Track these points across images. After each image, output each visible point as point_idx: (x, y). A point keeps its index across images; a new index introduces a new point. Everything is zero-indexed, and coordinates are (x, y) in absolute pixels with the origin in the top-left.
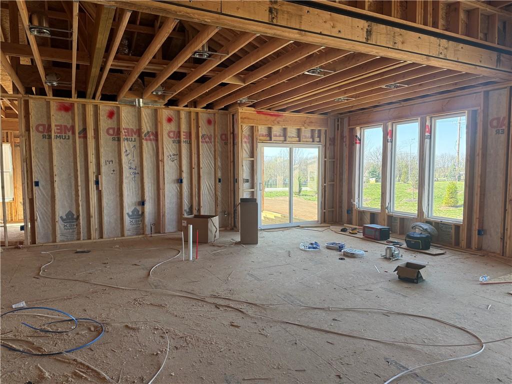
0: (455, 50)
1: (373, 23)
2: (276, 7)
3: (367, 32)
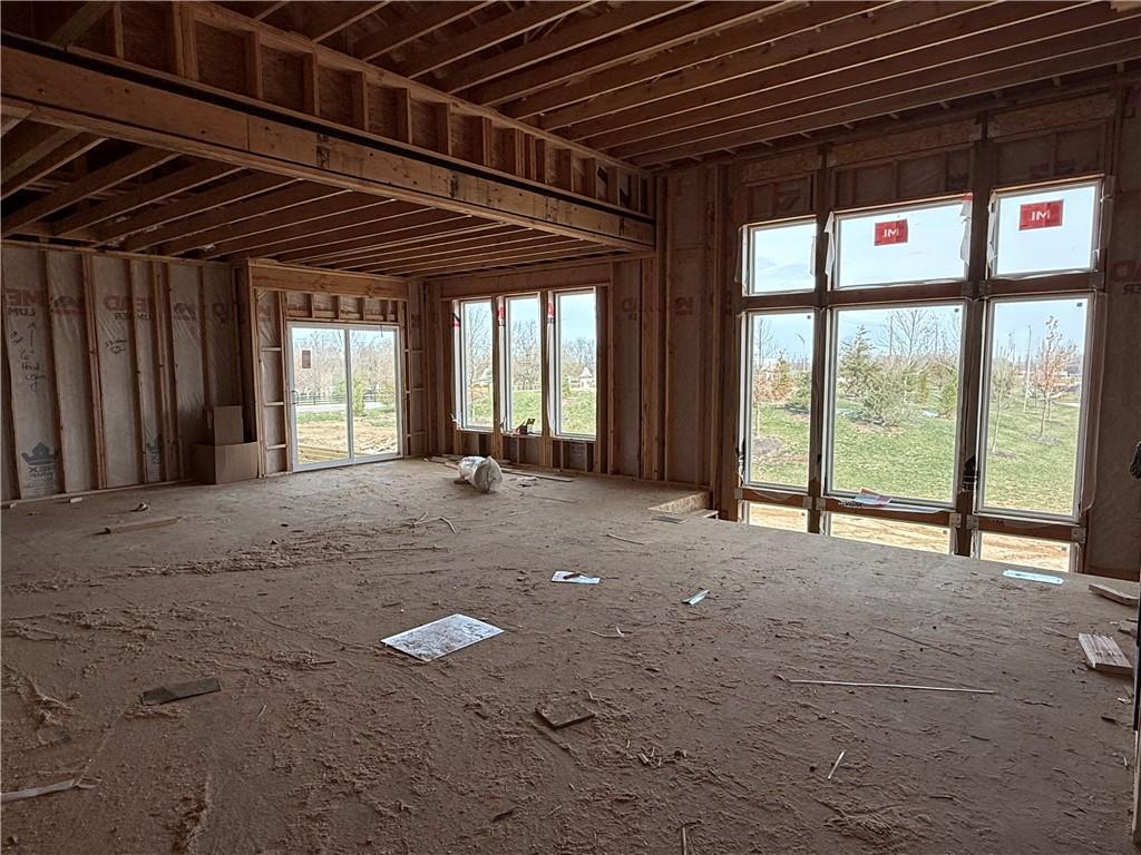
0: (567, 212)
1: (460, 174)
2: (327, 146)
3: (452, 184)
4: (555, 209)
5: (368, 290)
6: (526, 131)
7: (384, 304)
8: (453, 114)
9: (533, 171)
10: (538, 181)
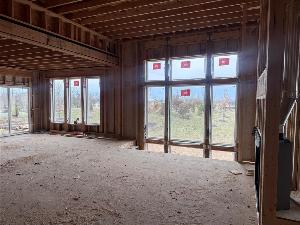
0: (89, 52)
3: (47, 39)
4: (85, 51)
5: (18, 74)
6: (75, 25)
7: (24, 79)
8: (47, 16)
9: (77, 38)
10: (79, 41)
